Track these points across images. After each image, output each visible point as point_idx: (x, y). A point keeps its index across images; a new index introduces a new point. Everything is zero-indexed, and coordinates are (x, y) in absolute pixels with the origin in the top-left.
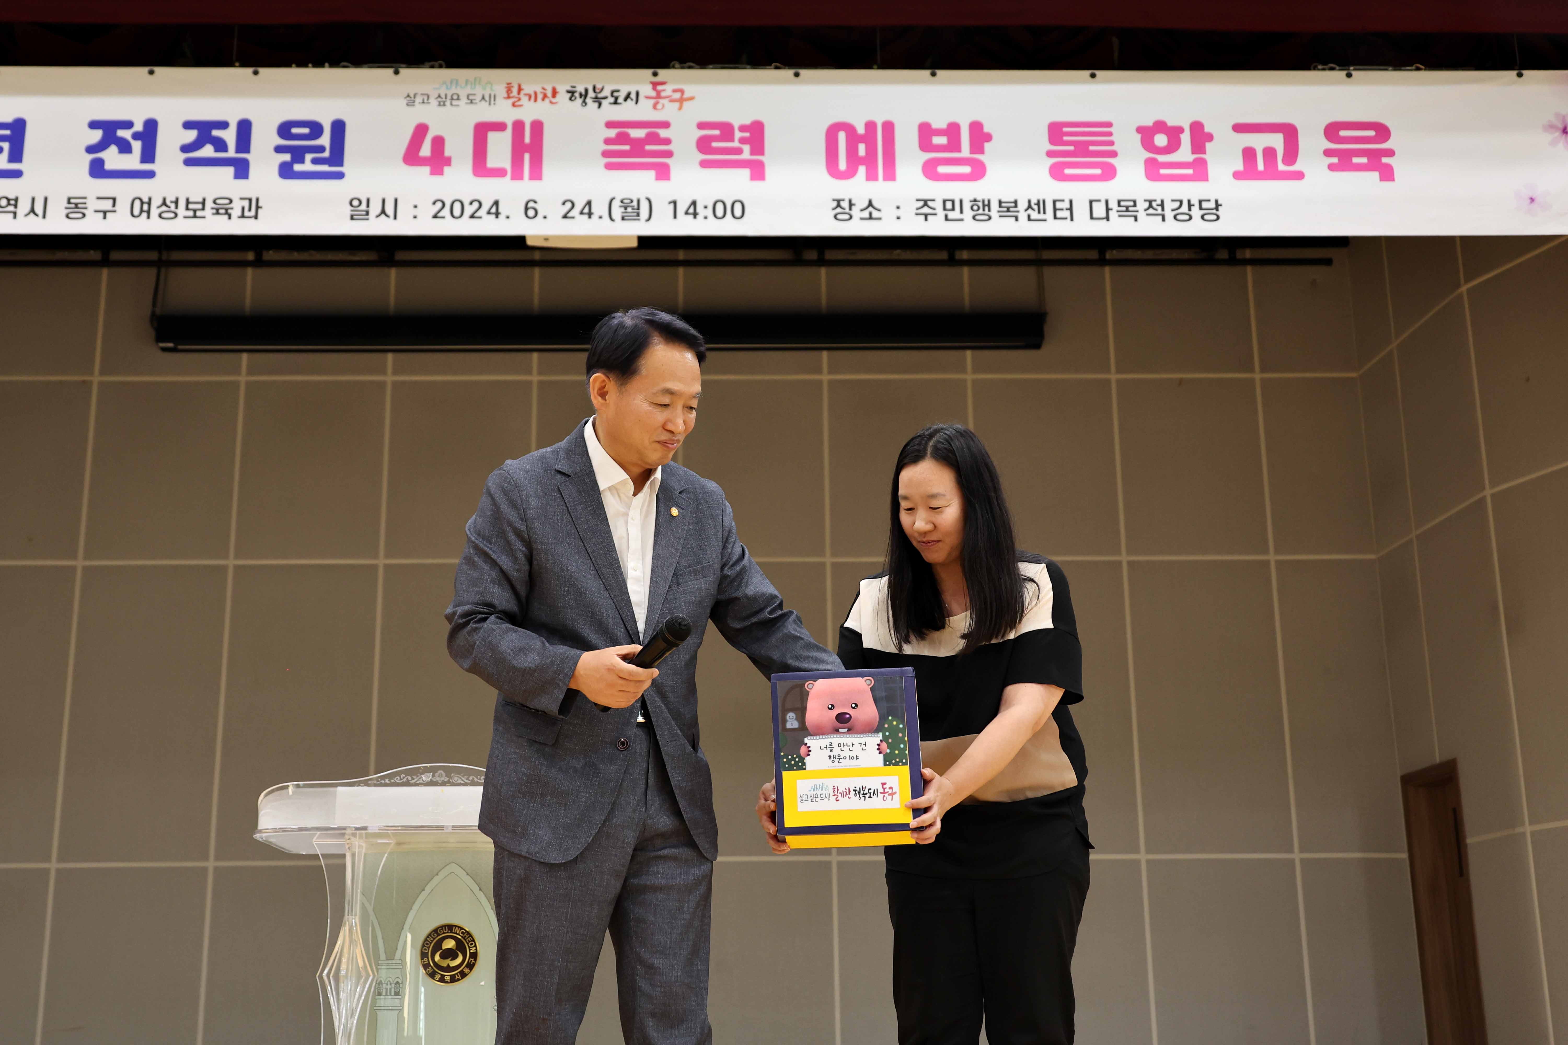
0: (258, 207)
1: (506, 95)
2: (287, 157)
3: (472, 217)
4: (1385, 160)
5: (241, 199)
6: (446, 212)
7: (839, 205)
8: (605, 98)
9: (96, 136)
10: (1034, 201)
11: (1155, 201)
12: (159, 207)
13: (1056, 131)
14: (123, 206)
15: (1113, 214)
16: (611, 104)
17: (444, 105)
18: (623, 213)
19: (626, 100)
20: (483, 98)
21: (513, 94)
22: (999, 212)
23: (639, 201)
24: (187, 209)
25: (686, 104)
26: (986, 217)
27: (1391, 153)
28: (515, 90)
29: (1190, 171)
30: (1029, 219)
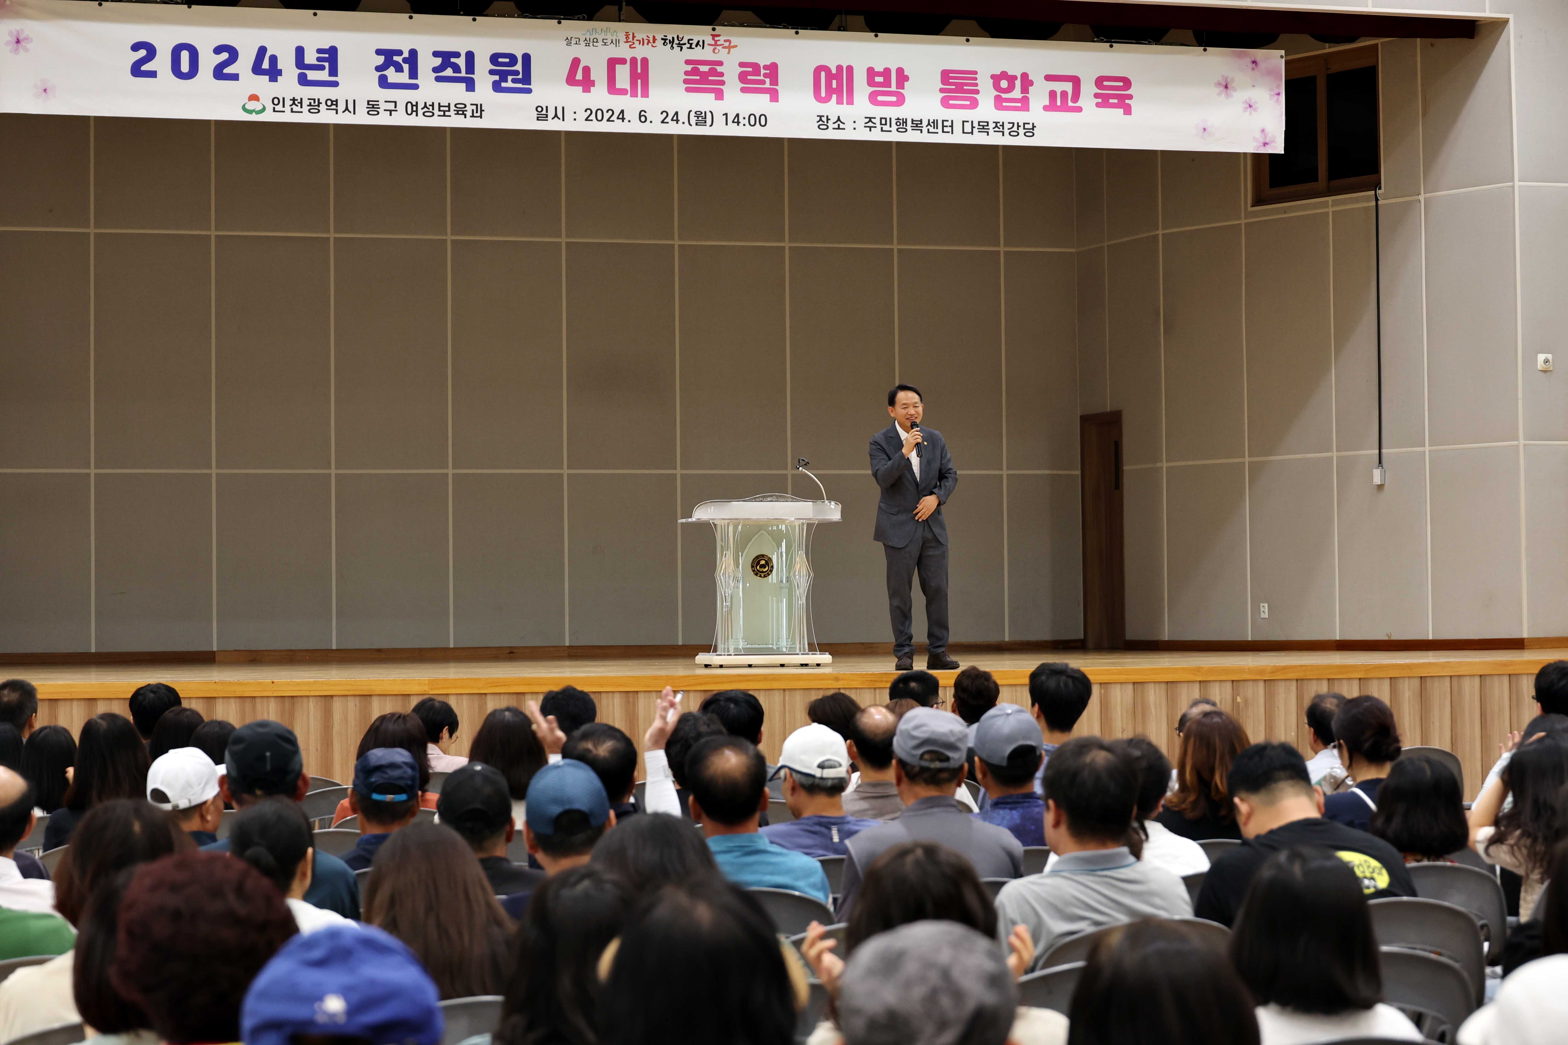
0: (482, 111)
1: (626, 41)
2: (497, 78)
3: (608, 120)
4: (1127, 101)
5: (471, 104)
6: (593, 117)
7: (821, 120)
8: (685, 44)
9: (381, 60)
10: (931, 121)
11: (999, 123)
12: (422, 109)
13: (946, 75)
14: (401, 107)
15: (975, 130)
16: (688, 48)
17: (589, 46)
18: (696, 120)
19: (696, 46)
20: (612, 42)
21: (630, 39)
22: (911, 127)
23: (705, 112)
24: (440, 110)
25: (732, 50)
26: (904, 130)
27: (1130, 97)
28: (631, 37)
29: (1019, 105)
30: (929, 132)
